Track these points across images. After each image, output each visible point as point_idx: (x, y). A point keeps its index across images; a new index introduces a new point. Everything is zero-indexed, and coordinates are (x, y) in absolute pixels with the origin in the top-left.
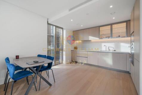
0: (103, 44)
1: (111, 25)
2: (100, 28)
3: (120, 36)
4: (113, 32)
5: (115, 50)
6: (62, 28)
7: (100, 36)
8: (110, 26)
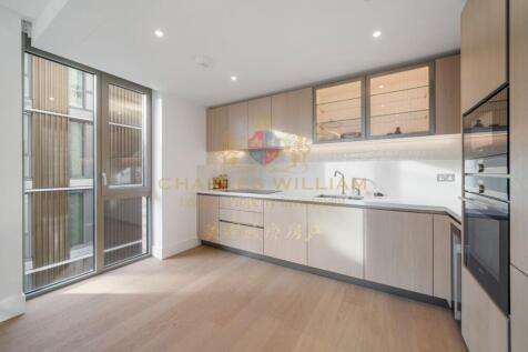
0: (330, 167)
1: (365, 77)
2: (319, 92)
3: (401, 130)
4: (374, 111)
5: (380, 195)
6: (149, 92)
7: (319, 130)
8: (358, 84)
